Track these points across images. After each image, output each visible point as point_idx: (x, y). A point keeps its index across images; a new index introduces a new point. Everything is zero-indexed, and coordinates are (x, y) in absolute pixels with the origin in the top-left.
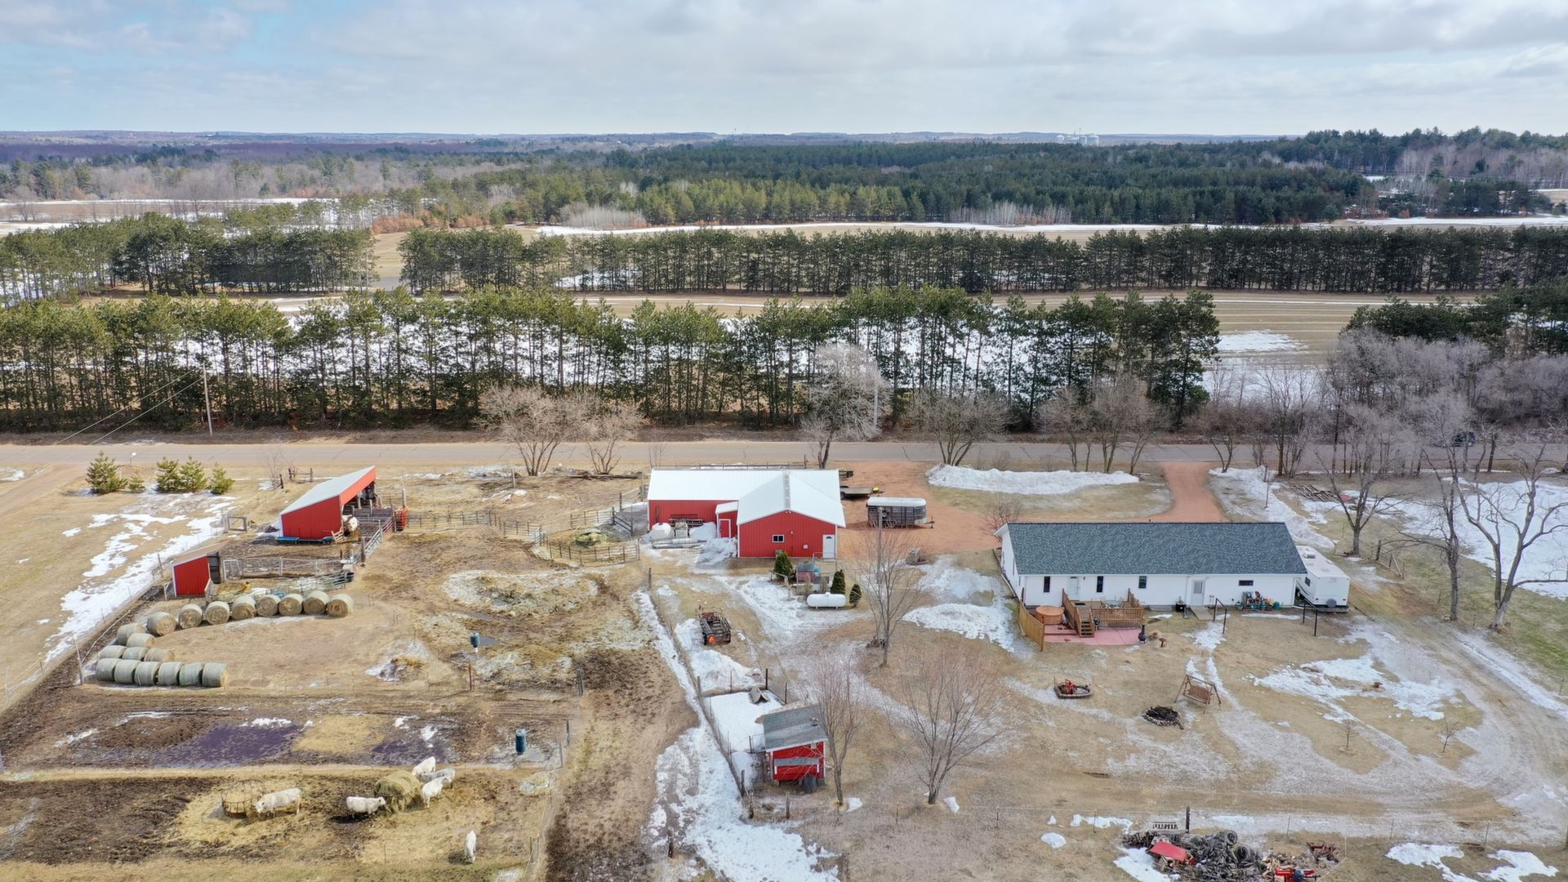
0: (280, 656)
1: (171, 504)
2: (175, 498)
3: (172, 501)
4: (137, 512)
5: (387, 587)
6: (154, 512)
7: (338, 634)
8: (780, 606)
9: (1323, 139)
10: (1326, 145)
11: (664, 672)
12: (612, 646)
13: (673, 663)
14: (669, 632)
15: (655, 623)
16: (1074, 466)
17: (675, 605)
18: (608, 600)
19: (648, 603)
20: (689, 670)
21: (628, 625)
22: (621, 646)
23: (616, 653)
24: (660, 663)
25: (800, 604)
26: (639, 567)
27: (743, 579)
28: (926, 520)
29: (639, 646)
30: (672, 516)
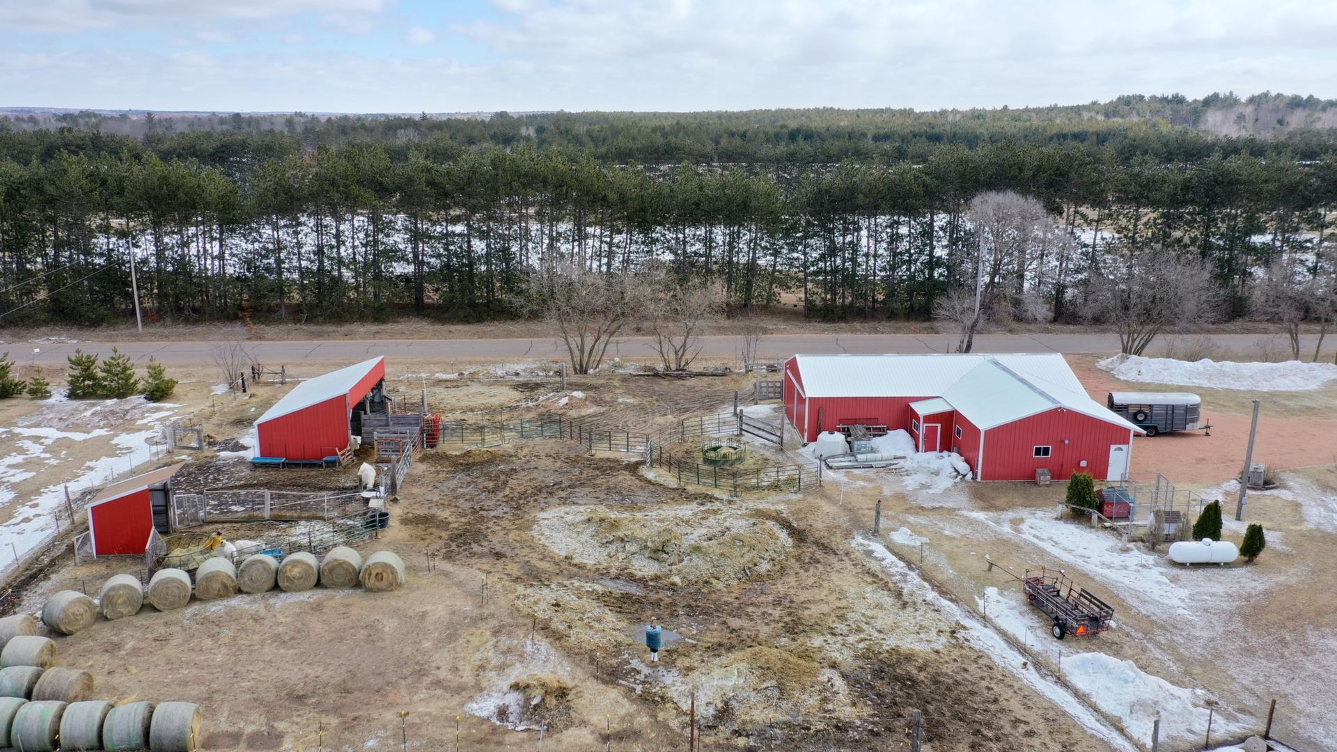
0: (295, 674)
1: (88, 413)
2: (94, 405)
3: (88, 410)
4: (37, 425)
5: (445, 535)
6: (63, 425)
7: (390, 626)
8: (1117, 559)
9: (1134, 102)
10: (1138, 106)
11: (1029, 698)
12: (891, 642)
13: (1031, 677)
14: (973, 613)
15: (931, 595)
16: (1296, 356)
17: (943, 562)
18: (819, 555)
19: (891, 558)
20: (1077, 694)
21: (888, 600)
22: (909, 644)
23: (909, 658)
24: (1006, 678)
25: (1150, 559)
26: (827, 498)
27: (1010, 515)
28: (1200, 424)
29: (941, 642)
30: (841, 421)
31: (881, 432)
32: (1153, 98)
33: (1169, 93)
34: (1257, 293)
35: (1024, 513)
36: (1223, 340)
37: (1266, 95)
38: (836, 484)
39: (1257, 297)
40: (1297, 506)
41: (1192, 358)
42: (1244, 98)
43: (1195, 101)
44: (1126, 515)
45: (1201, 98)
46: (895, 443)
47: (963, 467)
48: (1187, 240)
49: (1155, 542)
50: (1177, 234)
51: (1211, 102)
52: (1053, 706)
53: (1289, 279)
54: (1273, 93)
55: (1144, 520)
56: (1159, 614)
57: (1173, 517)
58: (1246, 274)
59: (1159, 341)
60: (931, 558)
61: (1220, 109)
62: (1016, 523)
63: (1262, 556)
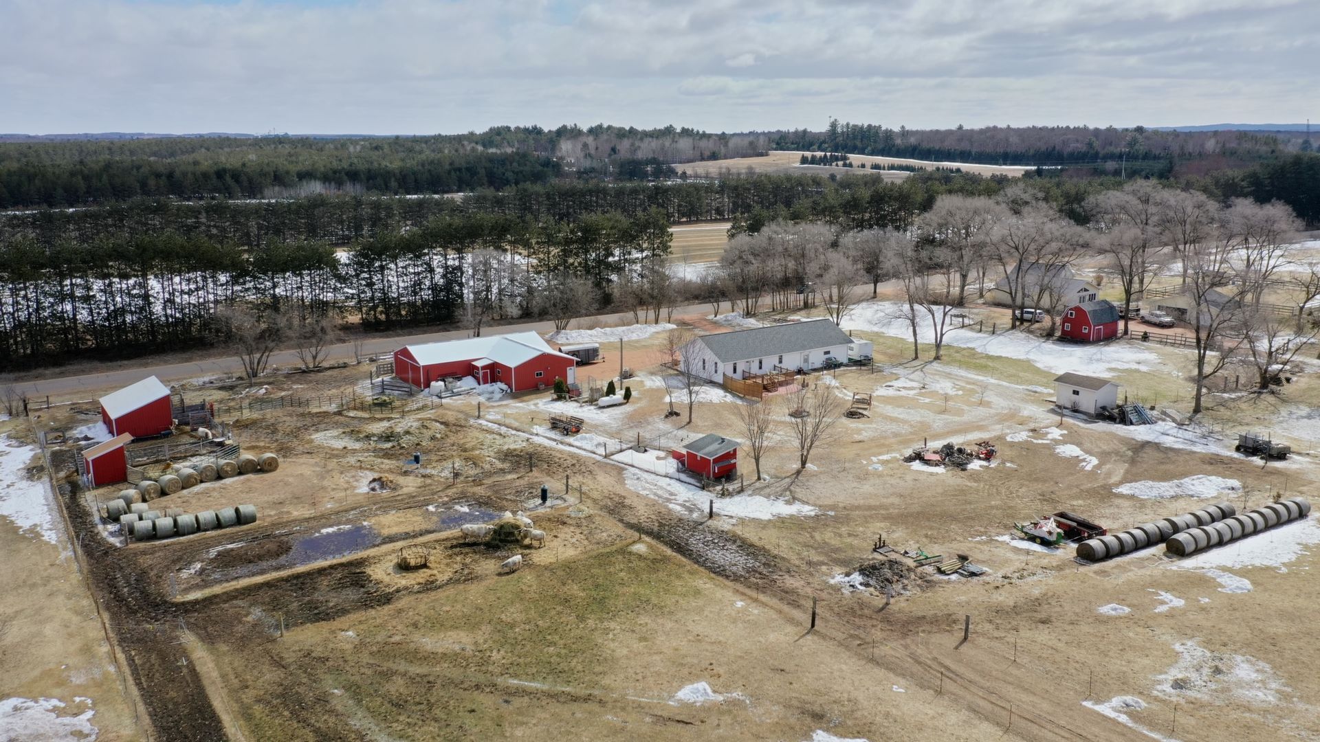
8: (580, 410)
9: (503, 132)
10: (508, 137)
11: (561, 452)
12: (505, 447)
13: (560, 447)
14: (532, 434)
15: (514, 432)
16: (637, 322)
17: (513, 422)
18: (458, 428)
19: (490, 424)
20: (577, 447)
21: (497, 437)
22: (512, 447)
23: (515, 450)
24: (551, 449)
25: (592, 407)
26: (449, 409)
27: (532, 402)
28: (600, 357)
29: (524, 444)
30: (439, 376)
31: (459, 379)
32: (517, 128)
33: (529, 125)
34: (616, 290)
35: (538, 401)
36: (602, 318)
37: (600, 126)
38: (447, 404)
39: (616, 292)
40: (642, 382)
41: (591, 328)
42: (585, 129)
43: (550, 131)
44: (579, 394)
45: (554, 129)
46: (468, 382)
47: (504, 387)
48: (576, 264)
49: (592, 401)
50: (571, 261)
51: (562, 132)
52: (570, 452)
53: (630, 281)
54: (605, 126)
55: (586, 395)
56: (598, 423)
57: (598, 390)
58: (609, 281)
59: (573, 321)
60: (508, 421)
61: (568, 139)
62: (536, 405)
63: (630, 400)
